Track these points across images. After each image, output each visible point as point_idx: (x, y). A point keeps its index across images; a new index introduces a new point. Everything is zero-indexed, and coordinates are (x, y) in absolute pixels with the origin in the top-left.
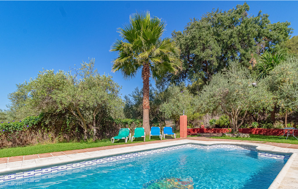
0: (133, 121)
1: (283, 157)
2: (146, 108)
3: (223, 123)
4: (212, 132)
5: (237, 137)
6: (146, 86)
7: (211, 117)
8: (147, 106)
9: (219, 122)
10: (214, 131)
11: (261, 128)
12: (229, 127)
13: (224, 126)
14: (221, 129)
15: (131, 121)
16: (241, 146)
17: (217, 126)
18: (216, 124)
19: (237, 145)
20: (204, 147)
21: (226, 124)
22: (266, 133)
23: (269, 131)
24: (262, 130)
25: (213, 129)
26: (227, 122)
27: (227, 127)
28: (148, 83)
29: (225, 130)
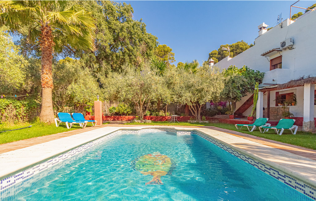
0: (11, 104)
1: (190, 133)
2: (48, 87)
3: (122, 111)
4: (111, 120)
5: (145, 123)
6: (48, 56)
7: (109, 104)
8: (51, 84)
9: (119, 110)
10: (114, 119)
11: (152, 116)
12: (127, 115)
13: (123, 114)
14: (120, 117)
15: (7, 102)
16: (159, 129)
17: (117, 114)
18: (116, 111)
19: (156, 128)
20: (135, 132)
21: (125, 112)
22: (156, 119)
23: (157, 118)
24: (152, 117)
25: (112, 117)
26: (126, 110)
27: (126, 115)
28: (50, 53)
29: (124, 117)
